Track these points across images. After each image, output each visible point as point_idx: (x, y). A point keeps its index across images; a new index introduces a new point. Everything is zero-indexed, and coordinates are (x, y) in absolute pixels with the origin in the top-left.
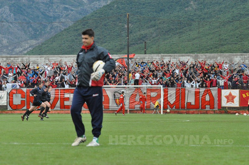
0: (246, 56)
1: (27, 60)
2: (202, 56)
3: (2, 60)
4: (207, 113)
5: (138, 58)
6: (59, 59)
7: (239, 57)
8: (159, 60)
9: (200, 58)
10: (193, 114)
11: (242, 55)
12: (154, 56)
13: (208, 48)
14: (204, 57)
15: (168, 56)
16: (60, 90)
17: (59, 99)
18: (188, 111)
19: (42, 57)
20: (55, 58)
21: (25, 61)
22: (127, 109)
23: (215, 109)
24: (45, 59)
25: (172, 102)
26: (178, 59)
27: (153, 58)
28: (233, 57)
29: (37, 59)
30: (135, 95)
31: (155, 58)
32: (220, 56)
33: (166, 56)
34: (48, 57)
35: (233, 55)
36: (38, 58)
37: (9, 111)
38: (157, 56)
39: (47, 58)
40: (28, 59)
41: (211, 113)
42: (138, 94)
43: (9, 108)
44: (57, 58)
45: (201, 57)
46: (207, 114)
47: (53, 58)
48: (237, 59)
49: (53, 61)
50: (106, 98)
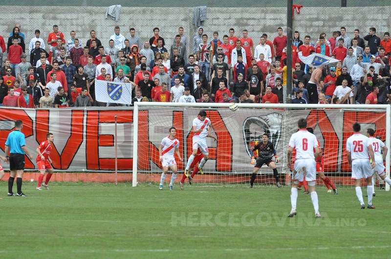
5: (322, 17)
6: (87, 19)
12: (369, 11)
17: (85, 140)
19: (37, 12)
20: (74, 16)
24: (44, 17)
27: (368, 20)
29: (22, 19)
31: (373, 19)
34: (53, 11)
36: (23, 16)
38: (378, 13)
39: (51, 15)
42: (317, 130)
44: (80, 15)
47: (69, 16)
49: (68, 23)
50: (224, 140)
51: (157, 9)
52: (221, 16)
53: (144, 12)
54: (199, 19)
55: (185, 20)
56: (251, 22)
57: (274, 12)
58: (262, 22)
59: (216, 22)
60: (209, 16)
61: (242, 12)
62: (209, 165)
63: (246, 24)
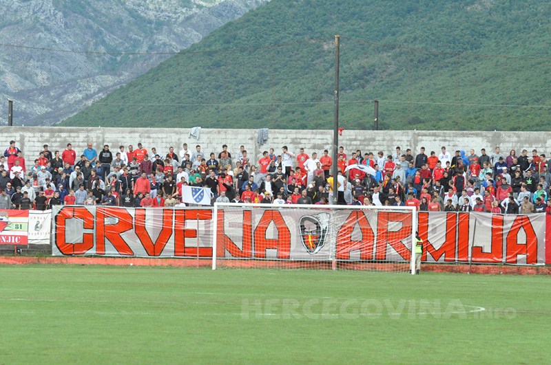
1: (98, 137)
2: (509, 137)
3: (41, 136)
4: (519, 272)
6: (174, 137)
8: (408, 144)
9: (504, 142)
10: (488, 273)
12: (395, 134)
14: (515, 139)
15: (429, 135)
16: (174, 212)
17: (174, 232)
18: (476, 268)
19: (134, 132)
20: (164, 135)
21: (95, 140)
22: (330, 259)
23: (538, 264)
24: (140, 136)
25: (437, 246)
26: (452, 144)
27: (395, 140)
29: (123, 137)
30: (351, 227)
31: (399, 140)
33: (425, 135)
34: (147, 132)
36: (124, 135)
37: (56, 258)
38: (402, 135)
39: (146, 134)
40: (101, 135)
41: (528, 274)
42: (357, 226)
43: (56, 252)
44: (169, 134)
45: (507, 139)
46: (521, 274)
47: (160, 136)
49: (160, 141)
50: (284, 233)
51: (230, 130)
52: (281, 136)
53: (219, 132)
54: (262, 138)
55: (252, 139)
56: (303, 141)
57: (322, 133)
58: (313, 141)
59: (276, 141)
60: (270, 136)
61: (296, 133)
62: (272, 253)
63: (300, 143)
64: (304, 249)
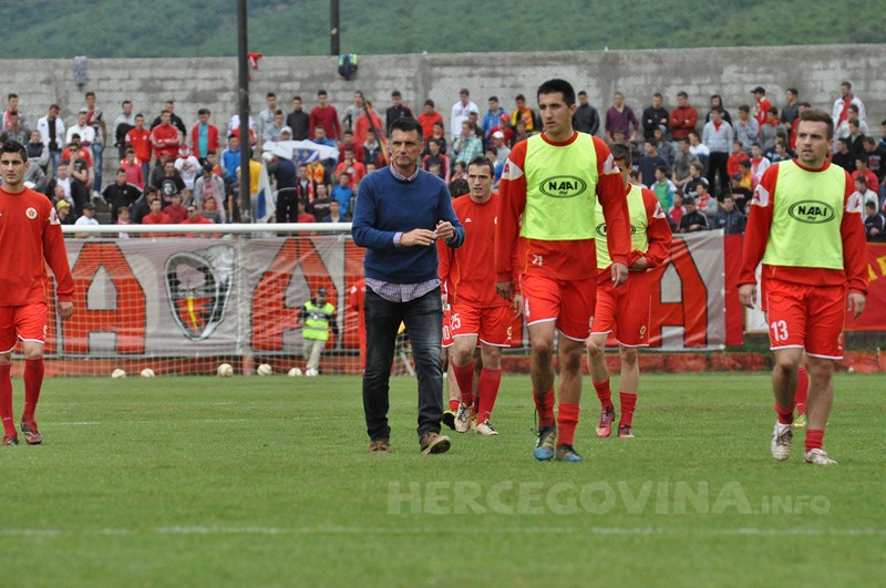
0: (873, 62)
2: (639, 62)
4: (668, 366)
5: (298, 74)
7: (835, 64)
8: (410, 85)
9: (627, 74)
11: (852, 54)
13: (669, 19)
14: (652, 67)
15: (458, 64)
22: (239, 352)
23: (711, 348)
26: (509, 82)
27: (379, 78)
28: (803, 65)
30: (284, 276)
31: (388, 78)
32: (737, 59)
33: (448, 64)
35: (808, 57)
38: (396, 66)
41: (689, 370)
42: (298, 273)
45: (634, 68)
46: (670, 371)
48: (827, 75)
50: (130, 294)
52: (116, 75)
55: (48, 82)
56: (170, 85)
57: (211, 66)
58: (190, 85)
59: (104, 85)
60: (91, 73)
61: (152, 66)
62: (103, 340)
63: (161, 90)
64: (179, 330)
